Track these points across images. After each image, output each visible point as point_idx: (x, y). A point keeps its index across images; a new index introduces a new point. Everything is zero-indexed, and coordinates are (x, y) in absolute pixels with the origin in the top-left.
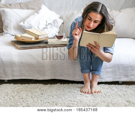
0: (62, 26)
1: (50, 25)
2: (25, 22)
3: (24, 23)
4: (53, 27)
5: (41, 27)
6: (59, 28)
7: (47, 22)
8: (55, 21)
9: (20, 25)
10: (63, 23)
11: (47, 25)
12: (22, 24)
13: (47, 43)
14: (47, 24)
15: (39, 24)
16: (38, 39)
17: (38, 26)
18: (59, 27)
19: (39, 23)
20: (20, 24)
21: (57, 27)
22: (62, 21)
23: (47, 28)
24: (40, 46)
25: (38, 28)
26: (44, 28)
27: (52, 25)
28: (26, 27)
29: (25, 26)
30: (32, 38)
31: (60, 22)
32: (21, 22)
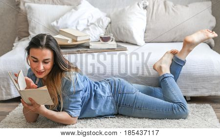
0: (109, 26)
1: (92, 25)
2: (60, 21)
3: (57, 22)
4: (97, 28)
5: (81, 28)
6: (104, 30)
7: (88, 21)
8: (99, 20)
9: (52, 26)
10: (110, 23)
11: (88, 26)
12: (55, 23)
13: (88, 47)
14: (89, 24)
15: (78, 23)
16: (76, 41)
17: (76, 27)
18: (105, 27)
20: (52, 24)
21: (102, 27)
22: (109, 20)
23: (89, 29)
24: (79, 51)
25: (77, 29)
26: (85, 29)
27: (95, 25)
28: (60, 27)
30: (68, 40)
31: (106, 21)
32: (53, 21)
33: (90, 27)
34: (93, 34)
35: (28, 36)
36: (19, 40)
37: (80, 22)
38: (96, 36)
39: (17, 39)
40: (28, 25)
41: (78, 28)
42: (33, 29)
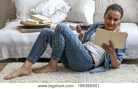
0: (70, 12)
1: (58, 11)
2: (37, 9)
3: (35, 9)
4: (61, 13)
5: (51, 13)
6: (66, 14)
7: (56, 9)
8: (63, 8)
9: (31, 11)
10: (71, 10)
14: (56, 11)
17: (48, 12)
19: (49, 9)
21: (65, 13)
26: (53, 14)
27: (60, 11)
29: (36, 13)
31: (68, 8)
32: (33, 9)
33: (57, 13)
34: (59, 17)
35: (16, 19)
36: (10, 21)
37: (51, 9)
38: (61, 19)
39: (8, 20)
40: (16, 11)
41: (49, 13)
42: (19, 14)
